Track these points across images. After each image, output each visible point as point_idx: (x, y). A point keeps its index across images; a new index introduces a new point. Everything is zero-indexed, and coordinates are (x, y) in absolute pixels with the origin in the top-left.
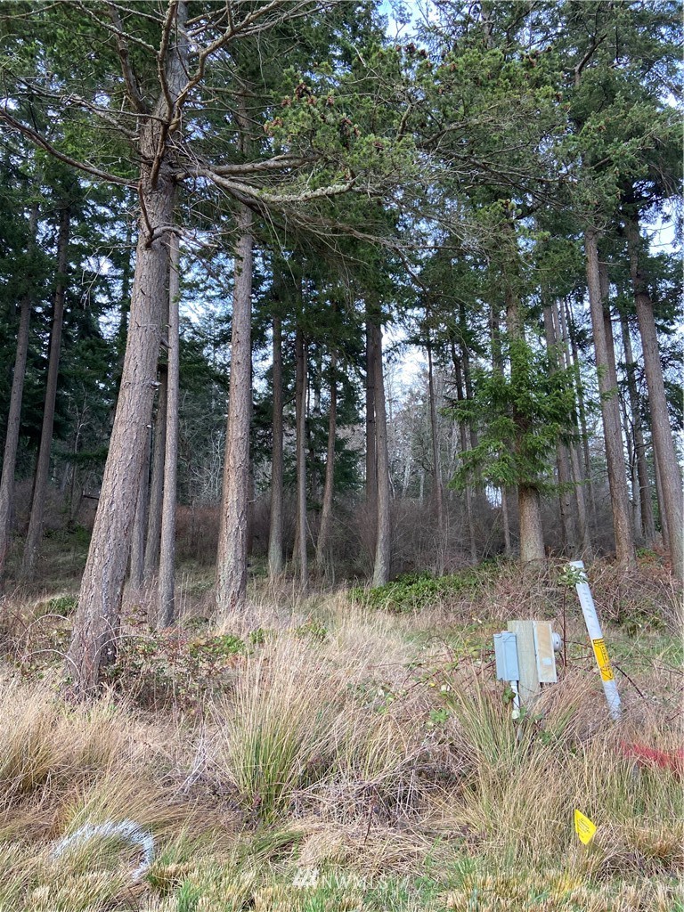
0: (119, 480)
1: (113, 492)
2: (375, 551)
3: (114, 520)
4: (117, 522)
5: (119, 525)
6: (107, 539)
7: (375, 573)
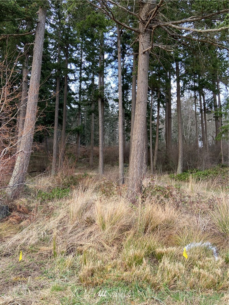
0: (140, 134)
1: (138, 138)
2: (178, 161)
3: (139, 147)
4: (140, 148)
5: (141, 149)
6: (138, 154)
7: (178, 169)
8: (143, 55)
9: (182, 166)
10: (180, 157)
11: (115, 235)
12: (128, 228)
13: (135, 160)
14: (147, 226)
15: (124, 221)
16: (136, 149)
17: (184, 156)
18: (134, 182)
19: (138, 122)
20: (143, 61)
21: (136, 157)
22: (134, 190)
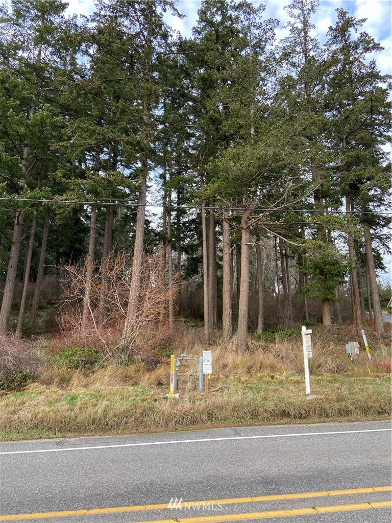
7: (258, 328)
8: (245, 246)
9: (262, 324)
10: (261, 313)
11: (246, 370)
12: (251, 367)
15: (249, 364)
16: (243, 317)
17: (264, 312)
18: (242, 342)
19: (244, 296)
20: (246, 250)
22: (244, 347)
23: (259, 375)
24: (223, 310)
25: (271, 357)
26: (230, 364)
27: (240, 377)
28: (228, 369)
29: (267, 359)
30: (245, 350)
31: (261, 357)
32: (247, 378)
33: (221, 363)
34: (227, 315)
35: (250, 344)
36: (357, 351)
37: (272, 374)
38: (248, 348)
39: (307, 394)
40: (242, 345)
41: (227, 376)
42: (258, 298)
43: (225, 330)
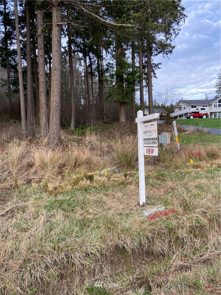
7: (71, 126)
8: (57, 27)
9: (74, 123)
10: (73, 115)
11: (57, 170)
12: (64, 165)
13: (55, 118)
14: (75, 163)
15: (61, 162)
16: (55, 109)
17: (76, 114)
18: (55, 136)
19: (56, 86)
20: (57, 32)
21: (55, 116)
22: (56, 141)
23: (74, 177)
24: (40, 108)
25: (87, 151)
26: (37, 163)
27: (46, 184)
28: (33, 170)
29: (82, 154)
30: (58, 145)
31: (76, 153)
32: (57, 184)
33: (25, 161)
34: (43, 113)
35: (63, 137)
36: (168, 141)
37: (90, 174)
38: (61, 141)
39: (141, 204)
40: (54, 139)
41: (29, 182)
42: (71, 103)
43: (42, 127)
